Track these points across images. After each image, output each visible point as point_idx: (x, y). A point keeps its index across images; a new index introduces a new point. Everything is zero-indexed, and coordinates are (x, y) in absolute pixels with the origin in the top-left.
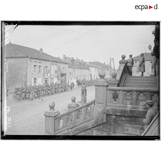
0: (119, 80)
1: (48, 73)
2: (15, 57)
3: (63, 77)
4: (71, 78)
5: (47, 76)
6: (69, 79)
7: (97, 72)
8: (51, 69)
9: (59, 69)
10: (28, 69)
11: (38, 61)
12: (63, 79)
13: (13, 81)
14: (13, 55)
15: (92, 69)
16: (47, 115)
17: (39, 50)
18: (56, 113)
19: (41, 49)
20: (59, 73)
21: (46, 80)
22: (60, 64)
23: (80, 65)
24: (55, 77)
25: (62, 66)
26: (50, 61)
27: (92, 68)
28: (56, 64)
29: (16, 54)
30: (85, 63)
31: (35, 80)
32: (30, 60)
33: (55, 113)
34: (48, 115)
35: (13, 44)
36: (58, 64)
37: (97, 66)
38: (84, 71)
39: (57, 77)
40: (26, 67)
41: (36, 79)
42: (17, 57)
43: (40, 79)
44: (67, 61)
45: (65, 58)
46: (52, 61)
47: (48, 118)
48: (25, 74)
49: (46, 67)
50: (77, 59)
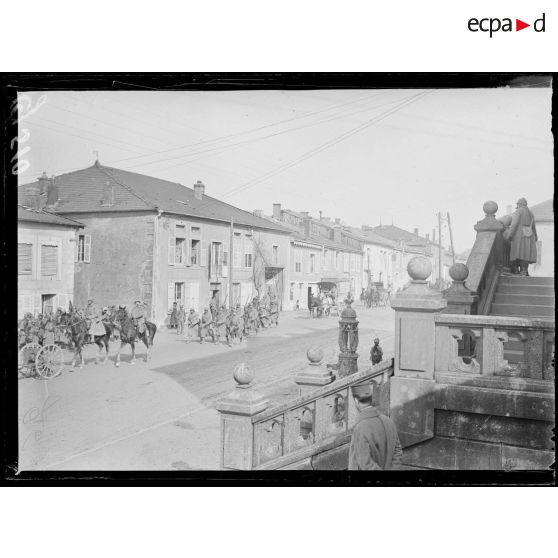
0: (475, 290)
1: (221, 266)
2: (115, 212)
3: (271, 277)
4: (301, 284)
5: (220, 274)
6: (292, 284)
7: (391, 262)
8: (231, 252)
9: (258, 251)
10: (157, 251)
11: (189, 224)
12: (274, 287)
13: (108, 291)
14: (109, 205)
15: (374, 251)
16: (227, 409)
17: (192, 187)
19: (199, 185)
20: (259, 264)
21: (215, 288)
22: (261, 233)
23: (332, 237)
24: (245, 280)
25: (269, 240)
26: (229, 224)
27: (373, 248)
28: (249, 236)
29: (118, 202)
30: (349, 229)
31: (179, 288)
32: (164, 220)
33: (254, 403)
34: (232, 407)
35: (106, 168)
36: (256, 235)
37: (390, 242)
38: (346, 260)
39: (254, 279)
40: (148, 245)
41: (182, 286)
42: (120, 212)
44: (286, 225)
45: (278, 213)
46: (236, 225)
47: (229, 418)
48: (147, 268)
49: (216, 243)
50: (321, 218)
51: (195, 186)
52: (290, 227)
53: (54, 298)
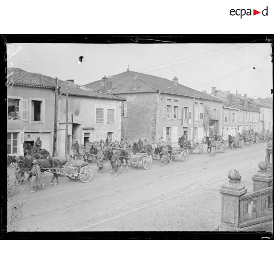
1: (188, 119)
2: (138, 93)
3: (212, 125)
4: (227, 128)
5: (188, 123)
6: (223, 128)
8: (194, 112)
9: (207, 112)
10: (158, 112)
11: (173, 98)
12: (213, 130)
13: (135, 131)
14: (135, 90)
18: (242, 189)
19: (176, 79)
20: (207, 118)
21: (185, 130)
22: (208, 102)
23: (243, 104)
24: (200, 126)
25: (212, 106)
26: (193, 98)
27: (266, 109)
28: (202, 104)
29: (139, 88)
30: (252, 100)
31: (168, 130)
32: (162, 96)
33: (240, 190)
35: (132, 72)
36: (206, 103)
38: (251, 116)
39: (204, 125)
40: (154, 108)
41: (170, 129)
42: (141, 93)
43: (177, 128)
48: (153, 120)
49: (186, 108)
50: (237, 94)
51: (173, 79)
52: (221, 99)
53: (113, 134)
